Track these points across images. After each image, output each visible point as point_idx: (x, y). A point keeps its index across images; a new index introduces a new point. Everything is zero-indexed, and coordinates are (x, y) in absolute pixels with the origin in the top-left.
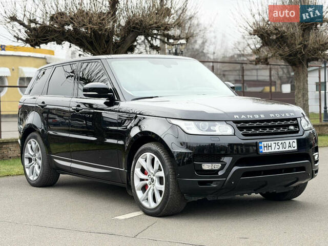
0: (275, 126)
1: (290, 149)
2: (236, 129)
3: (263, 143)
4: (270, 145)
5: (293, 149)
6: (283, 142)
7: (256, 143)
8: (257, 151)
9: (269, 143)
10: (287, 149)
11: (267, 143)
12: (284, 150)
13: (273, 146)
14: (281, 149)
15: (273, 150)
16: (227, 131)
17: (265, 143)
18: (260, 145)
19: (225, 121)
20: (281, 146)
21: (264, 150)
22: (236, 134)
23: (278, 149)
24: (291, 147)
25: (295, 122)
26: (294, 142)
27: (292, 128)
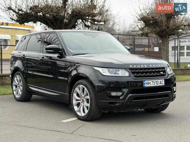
0: (153, 72)
1: (161, 85)
2: (131, 73)
3: (146, 81)
4: (149, 82)
5: (162, 85)
6: (157, 81)
7: (142, 81)
8: (142, 85)
9: (149, 81)
10: (159, 85)
11: (148, 81)
12: (157, 85)
13: (151, 83)
14: (156, 85)
15: (151, 85)
16: (125, 74)
17: (147, 81)
18: (144, 82)
19: (125, 68)
20: (155, 83)
21: (146, 85)
22: (130, 76)
23: (154, 85)
24: (161, 83)
25: (163, 70)
26: (163, 81)
27: (162, 73)
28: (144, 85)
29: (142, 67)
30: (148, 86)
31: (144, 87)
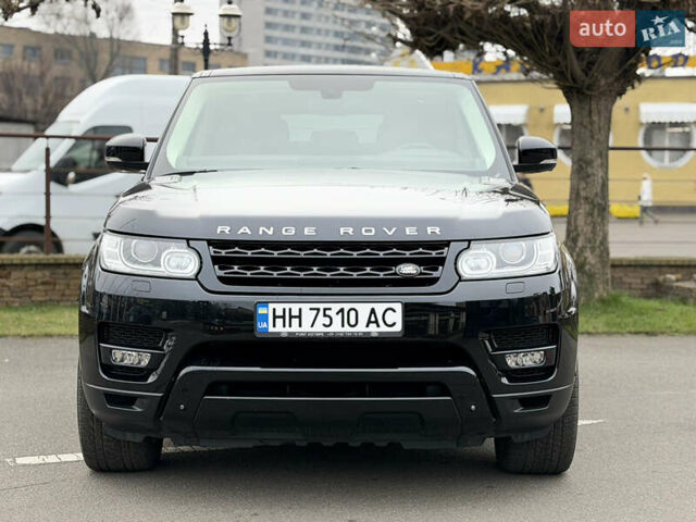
1: (373, 328)
3: (271, 306)
11: (287, 306)
13: (308, 316)
14: (337, 328)
15: (306, 328)
17: (279, 308)
18: (262, 311)
19: (188, 240)
20: (337, 320)
21: (274, 326)
22: (199, 277)
23: (325, 325)
24: (376, 322)
25: (434, 254)
26: (394, 311)
27: (409, 269)
28: (261, 326)
29: (289, 233)
30: (287, 329)
31: (258, 336)
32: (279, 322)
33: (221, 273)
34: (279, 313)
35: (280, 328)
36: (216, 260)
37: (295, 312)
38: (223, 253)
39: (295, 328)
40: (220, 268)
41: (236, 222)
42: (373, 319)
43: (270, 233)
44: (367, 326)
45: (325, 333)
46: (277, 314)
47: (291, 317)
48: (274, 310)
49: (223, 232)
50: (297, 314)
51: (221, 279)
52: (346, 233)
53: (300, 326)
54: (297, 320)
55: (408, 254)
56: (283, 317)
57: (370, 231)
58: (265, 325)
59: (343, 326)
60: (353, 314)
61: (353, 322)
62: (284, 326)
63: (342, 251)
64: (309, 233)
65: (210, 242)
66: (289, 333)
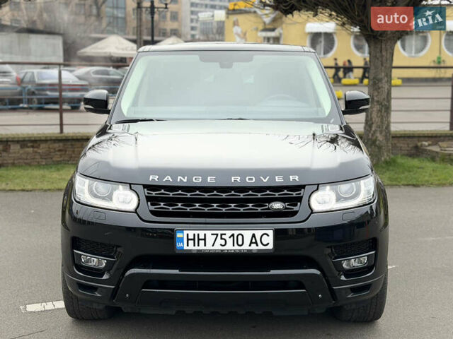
1: (254, 247)
2: (143, 201)
3: (186, 232)
9: (201, 233)
10: (246, 247)
11: (196, 232)
13: (210, 238)
14: (230, 247)
15: (209, 247)
17: (191, 234)
19: (130, 184)
20: (230, 241)
21: (188, 245)
22: (138, 211)
23: (221, 245)
24: (256, 243)
25: (294, 194)
26: (268, 235)
27: (277, 206)
28: (179, 245)
29: (197, 181)
30: (196, 248)
31: (177, 252)
32: (191, 243)
33: (152, 208)
34: (191, 237)
35: (191, 247)
36: (148, 199)
37: (202, 237)
38: (154, 194)
39: (202, 247)
40: (152, 205)
41: (162, 172)
42: (254, 241)
43: (185, 180)
44: (250, 245)
45: (222, 250)
46: (190, 238)
47: (199, 240)
48: (188, 235)
49: (154, 179)
50: (203, 238)
51: (153, 212)
52: (236, 180)
53: (205, 245)
54: (203, 241)
55: (277, 195)
56: (194, 240)
57: (252, 179)
58: (182, 245)
59: (234, 245)
60: (240, 237)
61: (240, 243)
62: (194, 245)
63: (233, 193)
64: (211, 181)
65: (145, 186)
66: (198, 250)
